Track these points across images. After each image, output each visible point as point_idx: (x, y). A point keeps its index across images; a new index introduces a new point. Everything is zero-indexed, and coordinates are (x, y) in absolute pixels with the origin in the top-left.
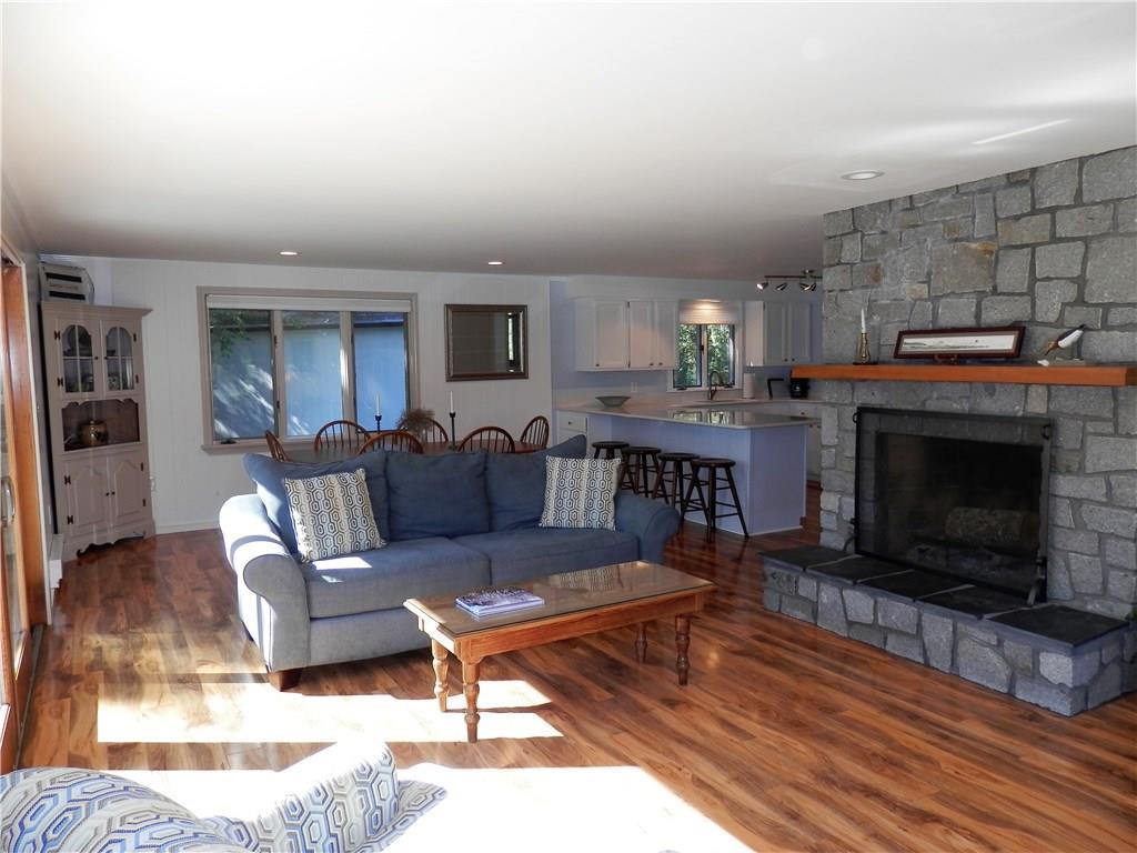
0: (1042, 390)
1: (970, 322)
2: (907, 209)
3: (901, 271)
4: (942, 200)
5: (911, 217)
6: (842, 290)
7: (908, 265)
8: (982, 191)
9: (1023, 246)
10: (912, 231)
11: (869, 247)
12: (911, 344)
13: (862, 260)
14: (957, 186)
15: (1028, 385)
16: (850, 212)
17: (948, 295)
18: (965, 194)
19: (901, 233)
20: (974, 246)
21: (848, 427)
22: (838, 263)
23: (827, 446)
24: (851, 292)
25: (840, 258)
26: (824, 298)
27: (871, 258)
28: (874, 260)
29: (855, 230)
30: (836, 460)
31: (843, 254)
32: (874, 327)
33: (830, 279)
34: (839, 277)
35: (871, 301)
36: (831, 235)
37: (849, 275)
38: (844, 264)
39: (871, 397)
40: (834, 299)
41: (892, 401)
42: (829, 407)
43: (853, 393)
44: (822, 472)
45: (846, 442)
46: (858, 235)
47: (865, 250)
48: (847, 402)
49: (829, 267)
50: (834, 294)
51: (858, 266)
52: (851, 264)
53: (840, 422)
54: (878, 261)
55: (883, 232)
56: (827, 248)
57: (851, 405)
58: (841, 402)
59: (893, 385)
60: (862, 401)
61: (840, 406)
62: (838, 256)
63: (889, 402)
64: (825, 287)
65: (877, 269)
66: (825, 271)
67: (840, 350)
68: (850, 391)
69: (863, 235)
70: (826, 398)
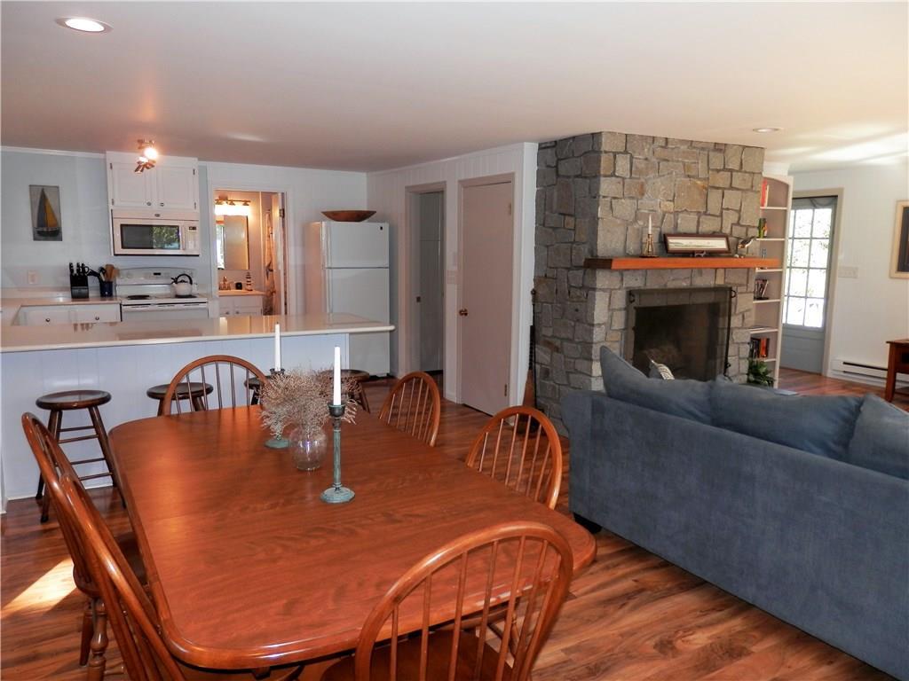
0: (722, 271)
1: (693, 230)
2: (662, 147)
3: (659, 191)
4: (682, 147)
5: (665, 154)
6: (615, 198)
7: (663, 187)
8: (703, 149)
9: (718, 188)
10: (665, 163)
11: (637, 168)
12: (675, 243)
13: (631, 178)
14: (692, 141)
15: (716, 269)
16: (624, 137)
17: (682, 212)
18: (694, 147)
19: (659, 163)
20: (699, 182)
21: (616, 307)
22: (613, 175)
23: (599, 325)
24: (623, 200)
25: (614, 171)
26: (600, 203)
27: (637, 176)
28: (639, 179)
29: (626, 152)
30: (606, 334)
31: (617, 169)
32: (638, 229)
33: (607, 187)
34: (614, 187)
35: (638, 209)
36: (607, 150)
37: (621, 186)
38: (618, 177)
39: (635, 282)
40: (609, 204)
41: (648, 284)
42: (601, 292)
43: (622, 280)
44: (594, 345)
45: (615, 318)
46: (629, 156)
47: (633, 169)
48: (617, 287)
49: (605, 176)
50: (608, 199)
51: (627, 181)
52: (624, 179)
53: (610, 303)
54: (643, 180)
55: (646, 159)
56: (605, 161)
57: (619, 289)
58: (612, 287)
59: (649, 272)
60: (628, 286)
61: (610, 291)
62: (612, 169)
63: (645, 285)
64: (602, 193)
65: (642, 185)
66: (602, 179)
67: (613, 246)
68: (620, 278)
69: (632, 157)
70: (599, 285)
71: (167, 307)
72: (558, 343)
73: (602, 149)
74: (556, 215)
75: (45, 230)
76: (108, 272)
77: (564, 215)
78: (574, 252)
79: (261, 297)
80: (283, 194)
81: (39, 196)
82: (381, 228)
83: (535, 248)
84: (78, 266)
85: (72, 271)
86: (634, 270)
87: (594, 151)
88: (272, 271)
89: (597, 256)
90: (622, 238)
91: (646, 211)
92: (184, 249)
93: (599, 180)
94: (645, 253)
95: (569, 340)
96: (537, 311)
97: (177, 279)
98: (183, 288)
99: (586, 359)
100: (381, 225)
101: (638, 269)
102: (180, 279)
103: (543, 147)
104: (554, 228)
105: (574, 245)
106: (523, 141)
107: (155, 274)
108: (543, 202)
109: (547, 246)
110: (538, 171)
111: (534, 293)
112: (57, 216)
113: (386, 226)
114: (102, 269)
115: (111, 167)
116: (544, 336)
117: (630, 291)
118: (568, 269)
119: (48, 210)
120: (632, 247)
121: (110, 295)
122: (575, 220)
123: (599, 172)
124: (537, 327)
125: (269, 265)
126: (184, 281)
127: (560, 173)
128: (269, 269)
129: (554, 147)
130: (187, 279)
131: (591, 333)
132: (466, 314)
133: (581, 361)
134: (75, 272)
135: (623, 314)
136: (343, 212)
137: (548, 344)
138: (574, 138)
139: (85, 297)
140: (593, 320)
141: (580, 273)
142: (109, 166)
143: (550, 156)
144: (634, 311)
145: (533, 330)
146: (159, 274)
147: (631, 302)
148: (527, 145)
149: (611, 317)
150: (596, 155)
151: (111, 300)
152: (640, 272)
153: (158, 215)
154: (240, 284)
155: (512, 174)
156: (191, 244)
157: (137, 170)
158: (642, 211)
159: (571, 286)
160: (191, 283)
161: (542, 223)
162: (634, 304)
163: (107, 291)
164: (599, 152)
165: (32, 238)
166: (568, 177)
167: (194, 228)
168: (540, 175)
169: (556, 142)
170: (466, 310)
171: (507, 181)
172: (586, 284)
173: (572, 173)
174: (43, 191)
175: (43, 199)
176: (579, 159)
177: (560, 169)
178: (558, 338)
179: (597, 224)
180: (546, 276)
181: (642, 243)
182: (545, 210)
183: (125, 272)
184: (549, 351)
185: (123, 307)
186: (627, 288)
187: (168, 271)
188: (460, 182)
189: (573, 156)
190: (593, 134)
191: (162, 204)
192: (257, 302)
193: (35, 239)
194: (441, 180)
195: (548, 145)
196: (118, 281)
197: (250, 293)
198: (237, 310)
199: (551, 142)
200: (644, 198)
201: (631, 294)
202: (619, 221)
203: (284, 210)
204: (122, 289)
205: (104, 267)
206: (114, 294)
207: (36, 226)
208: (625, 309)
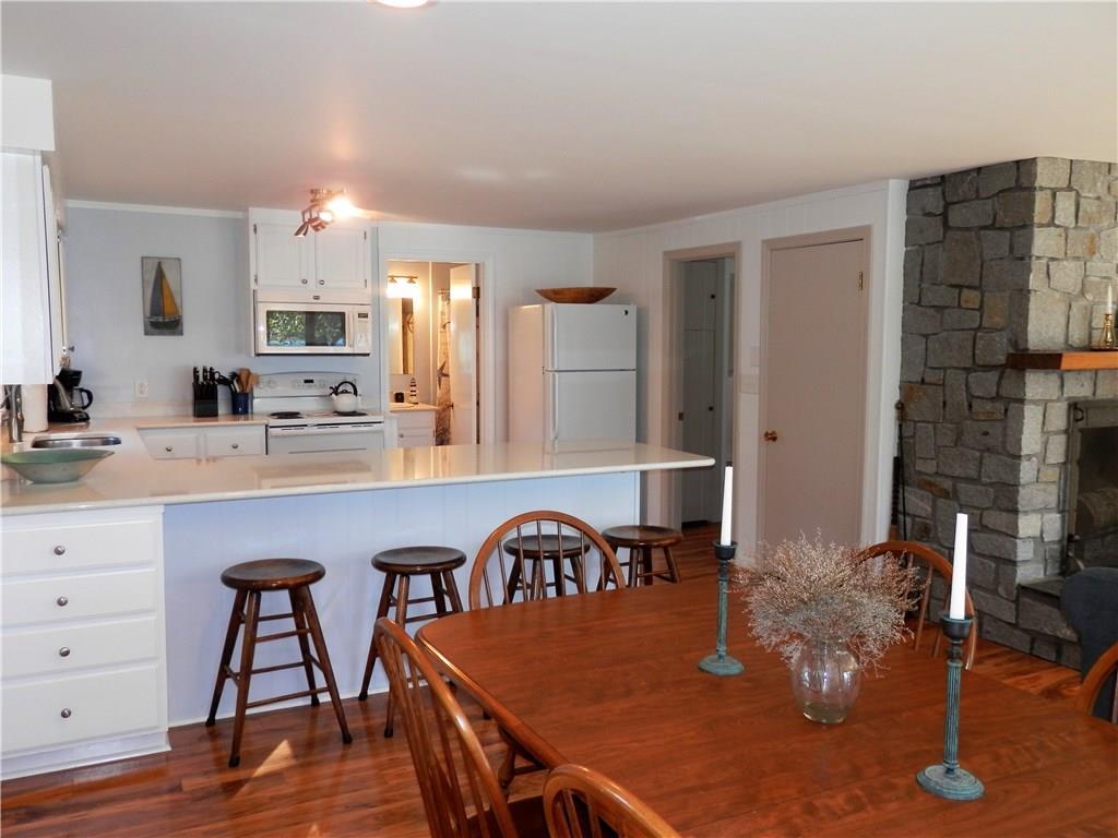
6: (1053, 259)
11: (1086, 212)
13: (1076, 227)
16: (1069, 163)
21: (1053, 429)
22: (1052, 223)
23: (1029, 457)
24: (1065, 263)
25: (1053, 218)
26: (1033, 267)
27: (1086, 225)
28: (1087, 229)
29: (1069, 188)
30: (1039, 471)
31: (1057, 215)
32: (1086, 308)
33: (1043, 242)
34: (1052, 243)
35: (1086, 276)
36: (1043, 185)
37: (1063, 242)
38: (1058, 226)
39: (1079, 389)
40: (1045, 269)
41: (1099, 392)
42: (1033, 406)
43: (1062, 386)
44: (1020, 489)
45: (1051, 447)
46: (1074, 193)
47: (1080, 214)
48: (1054, 398)
49: (1041, 226)
50: (1044, 261)
51: (1072, 233)
52: (1066, 229)
53: (1044, 423)
54: (1092, 231)
55: (1098, 198)
56: (1041, 202)
57: (1058, 400)
58: (1048, 398)
59: (1100, 374)
60: (1071, 395)
61: (1045, 404)
62: (1050, 215)
63: (1094, 394)
64: (1036, 251)
65: (1092, 239)
66: (1036, 230)
67: (1051, 334)
68: (1058, 383)
69: (1078, 194)
70: (1029, 394)
71: (328, 430)
72: (947, 484)
73: (1037, 185)
74: (944, 287)
75: (161, 320)
76: (243, 378)
77: (960, 287)
78: (980, 344)
79: (434, 413)
80: (477, 265)
81: (154, 273)
82: (626, 313)
83: (902, 339)
84: (205, 370)
85: (196, 378)
86: (1079, 371)
87: (1019, 187)
88: (447, 375)
89: (1027, 349)
90: (1063, 321)
91: (1097, 279)
92: (350, 346)
93: (1032, 232)
94: (1095, 344)
95: (969, 480)
96: (908, 432)
97: (337, 388)
98: (345, 402)
99: (1008, 511)
100: (626, 307)
101: (1085, 370)
102: (340, 389)
103: (917, 186)
104: (940, 309)
105: (979, 334)
106: (888, 178)
107: (306, 381)
108: (918, 269)
109: (926, 336)
110: (908, 224)
111: (900, 407)
112: (178, 301)
113: (632, 310)
114: (234, 375)
115: (255, 230)
116: (920, 473)
117: (1075, 404)
118: (968, 370)
119: (166, 292)
120: (1077, 336)
121: (245, 412)
122: (982, 296)
123: (1031, 218)
124: (906, 460)
125: (442, 368)
126: (347, 392)
127: (951, 223)
128: (443, 374)
129: (939, 184)
130: (350, 389)
131: (1015, 470)
132: (774, 439)
133: (992, 512)
134: (201, 379)
135: (1062, 438)
136: (569, 289)
137: (927, 485)
138: (979, 170)
139: (213, 414)
140: (1020, 449)
141: (993, 376)
142: (252, 229)
143: (933, 201)
144: (1079, 435)
145: (898, 464)
146: (312, 381)
147: (1077, 420)
148: (892, 182)
149: (1046, 444)
150: (1026, 193)
151: (247, 419)
152: (1088, 374)
153: (317, 298)
154: (402, 394)
155: (867, 229)
156: (359, 337)
157: (297, 234)
158: (1092, 278)
159: (973, 397)
160: (356, 393)
161: (914, 301)
162: (1081, 424)
163: (241, 406)
164: (1031, 189)
165: (143, 332)
166: (968, 229)
167: (366, 316)
168: (911, 228)
169: (943, 177)
170: (774, 433)
171: (858, 239)
172: (1003, 393)
173: (975, 223)
174: (160, 263)
175: (160, 276)
176: (990, 201)
177: (950, 218)
178: (946, 476)
179: (1028, 300)
180: (923, 380)
181: (1091, 328)
182: (921, 280)
183: (266, 379)
184: (931, 496)
185: (270, 430)
186: (1069, 398)
187: (324, 377)
188: (764, 242)
189: (978, 198)
190: (1018, 162)
191: (322, 282)
192: (428, 422)
193: (146, 333)
194: (730, 240)
195: (928, 182)
196: (256, 392)
197: (416, 407)
198: (401, 432)
199: (933, 178)
200: (1094, 258)
201: (1075, 407)
202: (1057, 295)
203: (478, 289)
204: (261, 403)
205: (238, 373)
206: (250, 411)
207: (148, 315)
208: (1066, 432)
